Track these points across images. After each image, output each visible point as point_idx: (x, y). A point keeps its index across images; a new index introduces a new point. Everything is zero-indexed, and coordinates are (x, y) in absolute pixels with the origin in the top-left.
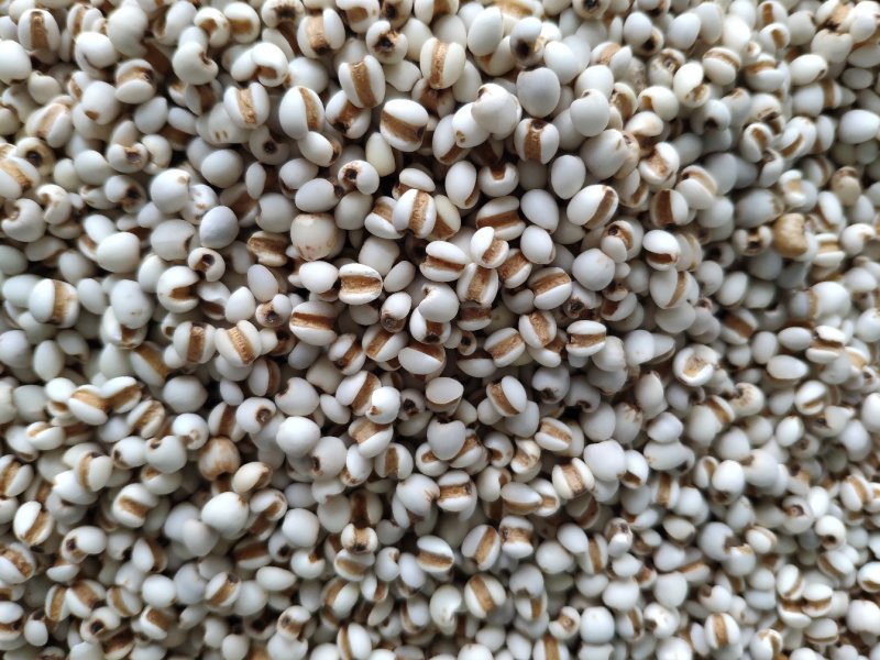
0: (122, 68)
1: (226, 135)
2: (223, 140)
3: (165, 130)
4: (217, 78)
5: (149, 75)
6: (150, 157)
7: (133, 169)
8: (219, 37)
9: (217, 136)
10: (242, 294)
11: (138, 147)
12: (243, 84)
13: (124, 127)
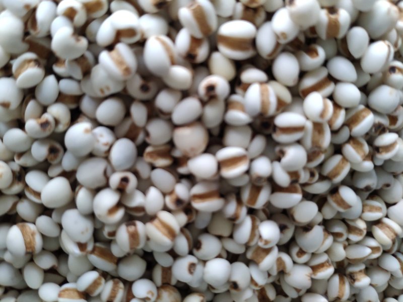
0: (15, 64)
1: (108, 88)
2: (107, 93)
3: (61, 98)
4: (89, 49)
5: (37, 62)
6: (57, 122)
7: (47, 133)
8: (80, 18)
9: (102, 91)
10: (153, 193)
11: (47, 116)
12: (110, 48)
13: (31, 106)
